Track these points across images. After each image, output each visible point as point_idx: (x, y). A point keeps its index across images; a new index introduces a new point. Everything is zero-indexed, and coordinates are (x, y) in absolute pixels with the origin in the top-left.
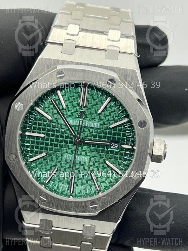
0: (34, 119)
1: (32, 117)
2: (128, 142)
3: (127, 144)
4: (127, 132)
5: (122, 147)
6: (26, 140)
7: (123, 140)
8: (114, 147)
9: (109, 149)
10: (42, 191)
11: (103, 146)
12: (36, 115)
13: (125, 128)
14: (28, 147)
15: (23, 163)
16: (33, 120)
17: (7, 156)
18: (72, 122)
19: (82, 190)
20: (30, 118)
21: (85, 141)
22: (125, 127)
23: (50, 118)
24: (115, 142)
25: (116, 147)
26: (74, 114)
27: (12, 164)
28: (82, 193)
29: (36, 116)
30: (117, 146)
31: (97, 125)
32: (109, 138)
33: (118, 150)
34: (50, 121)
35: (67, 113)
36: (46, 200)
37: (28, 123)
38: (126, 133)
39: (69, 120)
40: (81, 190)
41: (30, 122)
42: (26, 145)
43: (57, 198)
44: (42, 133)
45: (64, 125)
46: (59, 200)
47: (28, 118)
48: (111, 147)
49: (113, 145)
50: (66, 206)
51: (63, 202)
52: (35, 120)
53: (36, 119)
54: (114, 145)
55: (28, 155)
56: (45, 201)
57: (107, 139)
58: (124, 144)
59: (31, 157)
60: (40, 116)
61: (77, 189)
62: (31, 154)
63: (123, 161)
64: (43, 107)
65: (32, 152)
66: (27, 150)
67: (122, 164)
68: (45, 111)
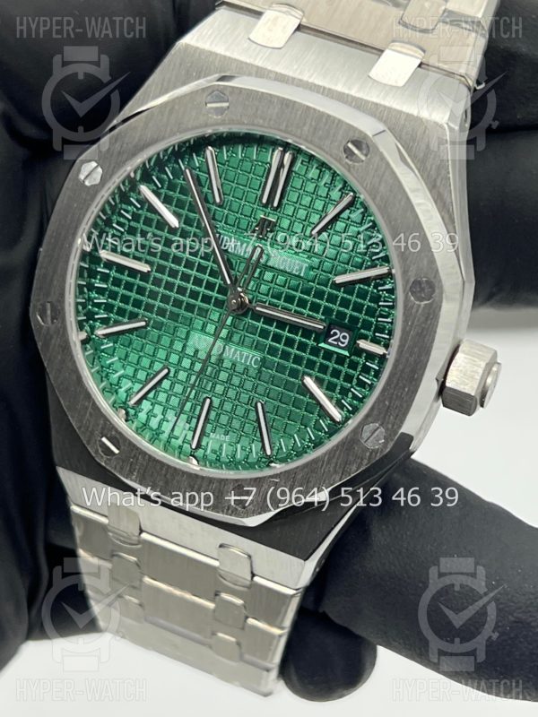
0: (131, 218)
1: (127, 211)
2: (377, 335)
3: (375, 341)
5: (358, 345)
6: (100, 272)
7: (367, 326)
8: (338, 340)
9: (322, 345)
10: (111, 424)
11: (307, 332)
12: (139, 206)
13: (379, 291)
14: (101, 291)
15: (76, 337)
16: (129, 220)
19: (225, 445)
20: (122, 212)
21: (258, 309)
22: (380, 288)
23: (174, 223)
24: (343, 327)
25: (343, 343)
26: (244, 224)
28: (223, 454)
29: (138, 209)
30: (346, 341)
32: (327, 311)
33: (346, 353)
34: (173, 231)
35: (225, 217)
36: (117, 452)
37: (114, 225)
38: (379, 306)
40: (221, 445)
41: (119, 223)
42: (96, 285)
43: (145, 453)
44: (147, 262)
46: (149, 461)
47: (117, 210)
48: (330, 341)
49: (335, 334)
50: (167, 483)
51: (161, 469)
52: (133, 219)
53: (136, 217)
54: (339, 335)
55: (96, 317)
56: (114, 454)
57: (323, 314)
58: (365, 338)
59: (105, 322)
60: (148, 211)
61: (212, 439)
62: (106, 316)
63: (352, 387)
64: (162, 187)
65: (109, 308)
66: (96, 301)
67: (350, 395)
68: (167, 201)
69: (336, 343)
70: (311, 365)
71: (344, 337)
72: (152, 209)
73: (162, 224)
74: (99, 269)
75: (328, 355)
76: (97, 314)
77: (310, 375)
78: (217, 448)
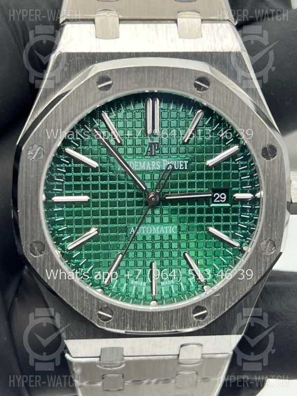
0: (65, 171)
1: (62, 168)
2: (243, 187)
3: (244, 191)
4: (240, 169)
5: (235, 197)
6: (56, 211)
7: (235, 185)
8: (219, 199)
9: (212, 205)
10: (102, 301)
11: (199, 201)
12: (68, 162)
13: (236, 162)
14: (61, 223)
16: (64, 173)
17: (26, 248)
18: (137, 166)
19: (172, 286)
20: (58, 169)
21: (167, 198)
22: (236, 160)
23: (95, 164)
24: (220, 191)
25: (223, 200)
26: (139, 150)
27: (38, 262)
28: (174, 292)
29: (68, 164)
30: (225, 198)
31: (184, 164)
32: (208, 185)
33: (228, 205)
34: (95, 170)
35: (126, 150)
36: (110, 316)
37: (56, 179)
38: (239, 171)
39: (130, 163)
40: (170, 288)
41: (58, 177)
42: (56, 220)
43: (131, 311)
44: (84, 194)
45: (123, 173)
46: (134, 314)
47: (55, 169)
48: (215, 201)
49: (217, 196)
50: (150, 323)
51: (144, 316)
52: (67, 172)
53: (68, 170)
54: (219, 196)
55: (63, 239)
56: (110, 318)
57: (206, 187)
58: (237, 192)
59: (70, 240)
60: (74, 163)
61: (163, 286)
62: (70, 236)
63: (239, 223)
64: (79, 146)
65: (69, 231)
66: (59, 230)
67: (239, 228)
68: (84, 153)
69: (219, 201)
70: (209, 219)
71: (223, 196)
72: (77, 161)
73: (87, 168)
74: (54, 210)
75: (218, 210)
76: (63, 238)
77: (211, 226)
78: (168, 290)
